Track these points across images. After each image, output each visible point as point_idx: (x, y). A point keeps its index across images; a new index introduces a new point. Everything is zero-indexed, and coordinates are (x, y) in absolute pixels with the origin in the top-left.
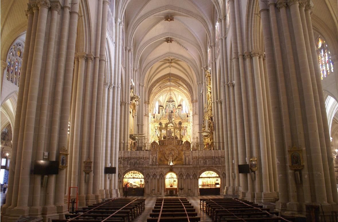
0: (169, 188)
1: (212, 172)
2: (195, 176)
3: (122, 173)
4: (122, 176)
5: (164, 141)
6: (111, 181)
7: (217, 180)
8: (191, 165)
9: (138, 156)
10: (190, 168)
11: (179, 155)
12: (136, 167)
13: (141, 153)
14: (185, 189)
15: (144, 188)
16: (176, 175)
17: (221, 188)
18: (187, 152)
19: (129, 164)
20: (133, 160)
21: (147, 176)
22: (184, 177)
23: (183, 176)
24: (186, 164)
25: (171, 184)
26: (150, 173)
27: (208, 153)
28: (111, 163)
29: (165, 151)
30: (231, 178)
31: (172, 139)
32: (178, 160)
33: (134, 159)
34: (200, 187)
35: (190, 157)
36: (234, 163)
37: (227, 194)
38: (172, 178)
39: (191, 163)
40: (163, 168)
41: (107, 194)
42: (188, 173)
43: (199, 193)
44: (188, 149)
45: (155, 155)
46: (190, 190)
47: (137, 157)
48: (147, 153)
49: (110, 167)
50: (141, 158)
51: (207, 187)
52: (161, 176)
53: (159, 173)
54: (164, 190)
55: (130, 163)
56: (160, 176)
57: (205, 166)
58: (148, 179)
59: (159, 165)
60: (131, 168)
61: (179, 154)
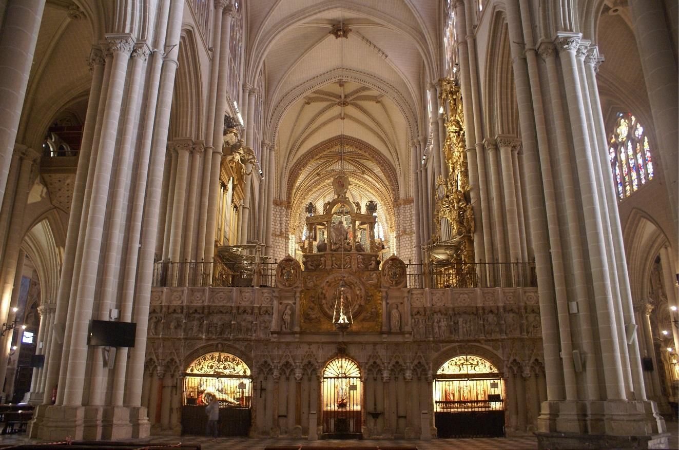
0: (335, 411)
1: (477, 359)
2: (419, 371)
3: (182, 359)
4: (182, 368)
5: (321, 256)
6: (113, 374)
7: (494, 386)
8: (407, 336)
9: (233, 305)
10: (405, 342)
11: (368, 301)
12: (228, 339)
13: (243, 294)
14: (386, 415)
15: (249, 410)
16: (359, 367)
17: (507, 413)
18: (394, 293)
19: (204, 330)
20: (219, 316)
21: (261, 371)
22: (386, 374)
23: (380, 370)
24: (389, 333)
25: (340, 400)
26: (272, 359)
27: (461, 296)
28: (120, 306)
29: (323, 288)
30: (567, 370)
31: (346, 250)
32: (364, 320)
33: (221, 312)
34: (437, 408)
35: (407, 308)
36: (575, 311)
37: (556, 431)
38: (346, 377)
39: (407, 328)
40: (318, 343)
41: (89, 425)
42: (397, 363)
43: (434, 429)
44: (397, 284)
45: (291, 302)
46: (405, 417)
47: (231, 307)
48: (266, 295)
49: (113, 320)
50: (245, 311)
51: (459, 410)
52: (309, 372)
53: (303, 360)
54: (319, 418)
55: (210, 325)
56: (304, 369)
57: (454, 337)
58: (266, 379)
59: (302, 333)
60: (211, 342)
61: (369, 298)
